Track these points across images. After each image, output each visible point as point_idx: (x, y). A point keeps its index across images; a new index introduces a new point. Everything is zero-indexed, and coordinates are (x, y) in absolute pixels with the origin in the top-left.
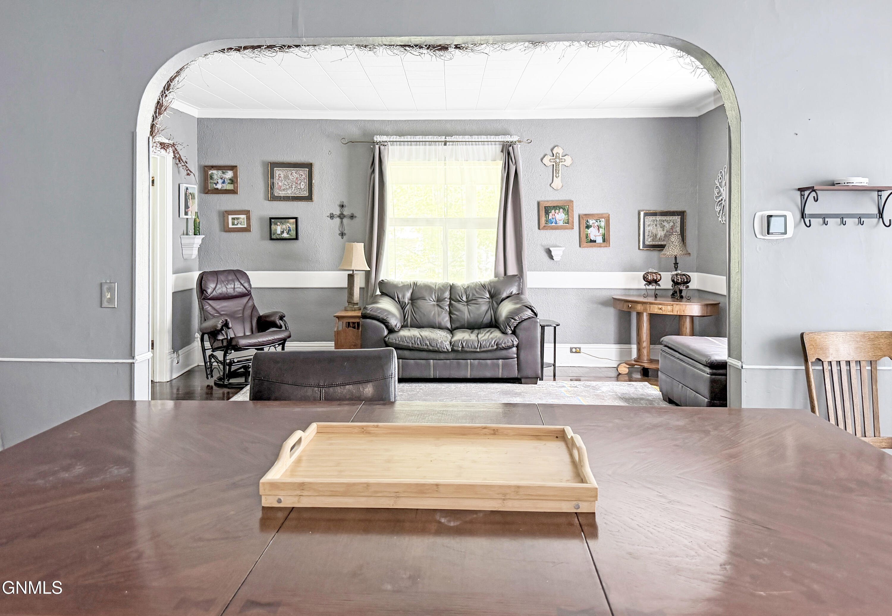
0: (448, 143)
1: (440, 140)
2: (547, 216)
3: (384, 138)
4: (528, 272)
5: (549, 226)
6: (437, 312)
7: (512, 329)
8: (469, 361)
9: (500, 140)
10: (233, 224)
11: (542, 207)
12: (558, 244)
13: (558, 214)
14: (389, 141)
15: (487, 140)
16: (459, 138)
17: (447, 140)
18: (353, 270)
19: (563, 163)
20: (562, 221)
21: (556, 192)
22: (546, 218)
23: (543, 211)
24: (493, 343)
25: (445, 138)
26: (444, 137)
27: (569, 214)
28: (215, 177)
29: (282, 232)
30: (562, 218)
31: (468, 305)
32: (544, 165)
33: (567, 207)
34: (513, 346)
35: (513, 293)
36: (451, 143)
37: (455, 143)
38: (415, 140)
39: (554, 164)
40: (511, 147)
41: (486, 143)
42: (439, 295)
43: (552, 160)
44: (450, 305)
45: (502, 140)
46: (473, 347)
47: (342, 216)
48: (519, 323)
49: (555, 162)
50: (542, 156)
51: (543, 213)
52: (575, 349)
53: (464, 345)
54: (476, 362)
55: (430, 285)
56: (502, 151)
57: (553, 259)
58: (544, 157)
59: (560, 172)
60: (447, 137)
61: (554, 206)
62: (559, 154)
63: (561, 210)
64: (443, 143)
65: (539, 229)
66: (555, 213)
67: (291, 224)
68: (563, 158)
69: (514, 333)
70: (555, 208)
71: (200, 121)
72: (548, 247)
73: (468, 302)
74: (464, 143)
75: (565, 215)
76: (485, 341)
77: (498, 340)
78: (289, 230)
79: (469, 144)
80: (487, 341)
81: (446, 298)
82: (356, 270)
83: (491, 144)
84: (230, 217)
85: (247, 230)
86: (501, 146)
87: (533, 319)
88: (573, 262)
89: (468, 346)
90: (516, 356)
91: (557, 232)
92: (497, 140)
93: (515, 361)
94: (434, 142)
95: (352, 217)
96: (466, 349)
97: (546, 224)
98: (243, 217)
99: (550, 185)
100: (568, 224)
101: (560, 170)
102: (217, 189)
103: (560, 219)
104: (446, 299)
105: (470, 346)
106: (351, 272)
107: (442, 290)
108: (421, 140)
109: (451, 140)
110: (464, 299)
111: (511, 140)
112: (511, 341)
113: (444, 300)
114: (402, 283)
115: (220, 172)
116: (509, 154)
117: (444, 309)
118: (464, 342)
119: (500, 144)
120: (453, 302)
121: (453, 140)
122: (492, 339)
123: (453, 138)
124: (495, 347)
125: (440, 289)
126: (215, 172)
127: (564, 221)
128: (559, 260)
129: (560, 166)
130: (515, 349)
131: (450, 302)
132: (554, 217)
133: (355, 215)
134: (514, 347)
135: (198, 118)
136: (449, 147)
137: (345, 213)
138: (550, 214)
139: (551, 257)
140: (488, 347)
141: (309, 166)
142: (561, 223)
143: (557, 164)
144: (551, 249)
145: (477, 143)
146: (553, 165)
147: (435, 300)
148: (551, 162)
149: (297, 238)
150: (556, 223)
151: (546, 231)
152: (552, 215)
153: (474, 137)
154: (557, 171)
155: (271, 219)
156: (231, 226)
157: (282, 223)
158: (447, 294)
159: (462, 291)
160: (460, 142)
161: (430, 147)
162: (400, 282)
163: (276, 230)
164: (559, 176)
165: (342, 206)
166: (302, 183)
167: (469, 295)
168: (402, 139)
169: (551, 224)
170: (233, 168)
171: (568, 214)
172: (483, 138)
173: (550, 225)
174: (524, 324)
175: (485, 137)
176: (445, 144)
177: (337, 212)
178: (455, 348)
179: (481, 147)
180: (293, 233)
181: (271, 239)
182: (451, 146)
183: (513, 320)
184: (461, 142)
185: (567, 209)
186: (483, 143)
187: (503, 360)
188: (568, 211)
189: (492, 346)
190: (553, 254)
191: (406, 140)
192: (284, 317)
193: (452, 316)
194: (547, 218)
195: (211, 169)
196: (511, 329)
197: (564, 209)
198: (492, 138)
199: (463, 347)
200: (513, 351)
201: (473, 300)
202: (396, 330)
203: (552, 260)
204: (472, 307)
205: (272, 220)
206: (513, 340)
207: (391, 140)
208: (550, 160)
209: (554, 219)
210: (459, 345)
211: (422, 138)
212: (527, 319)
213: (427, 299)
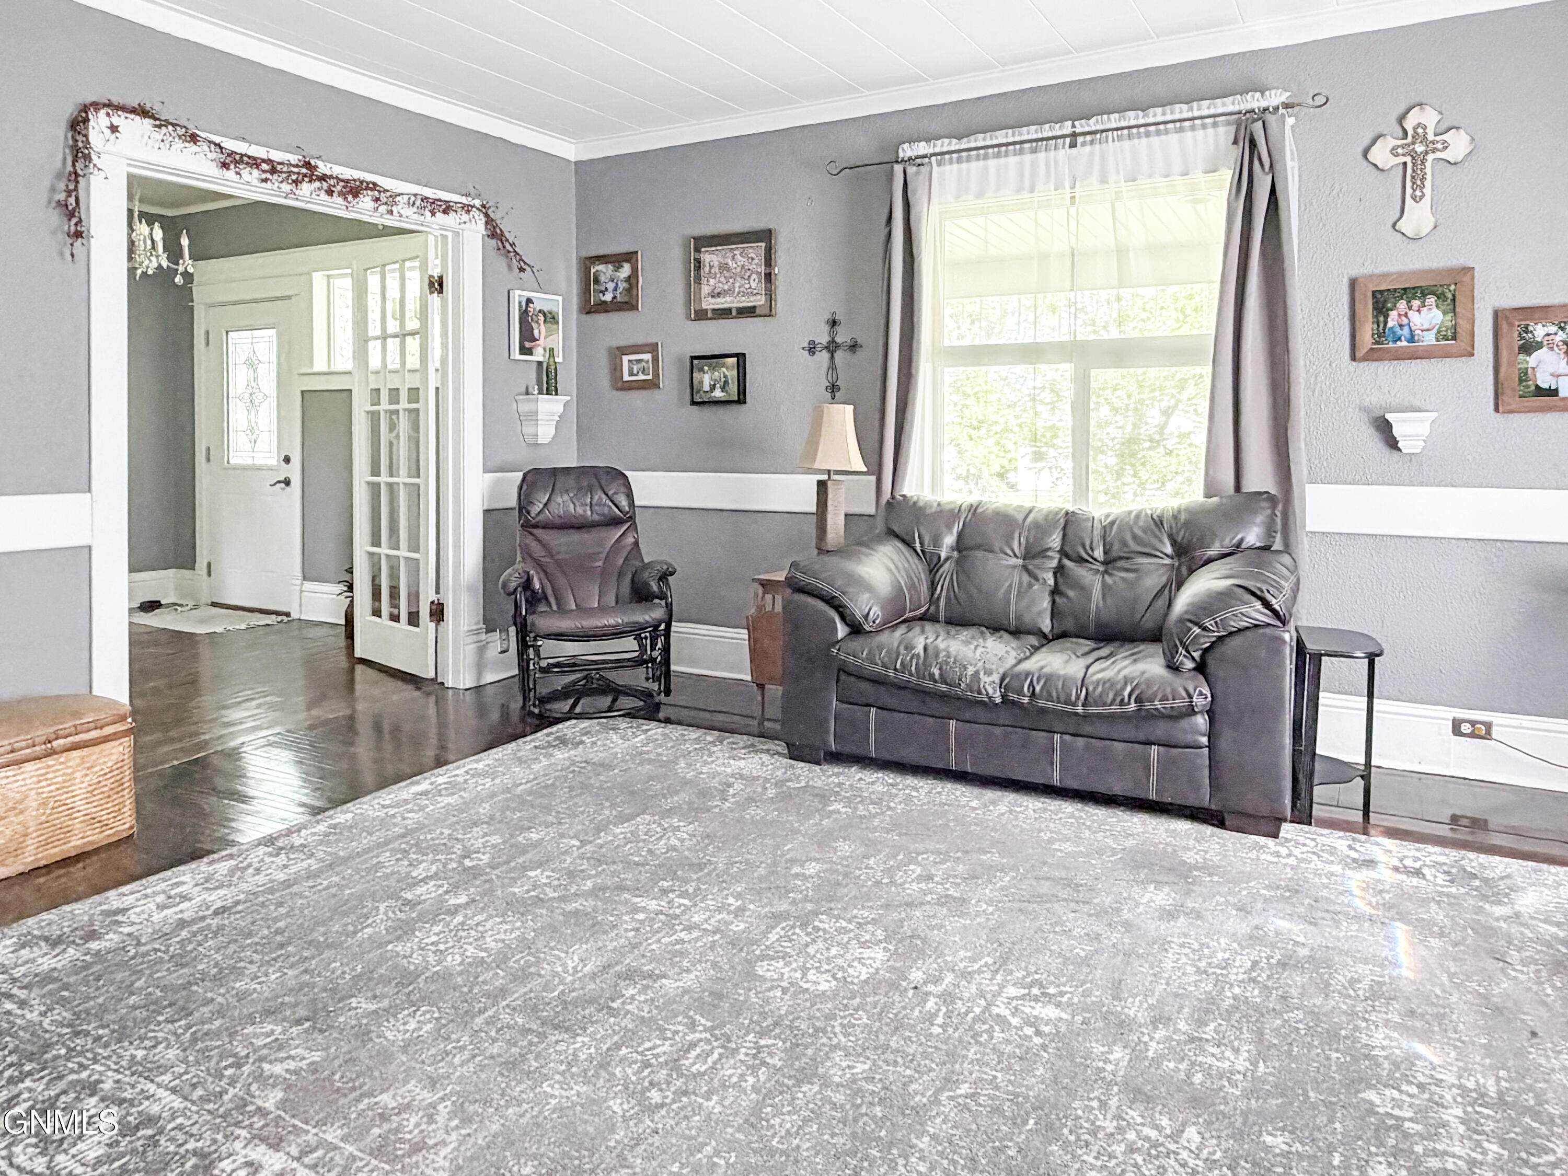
0: (1080, 139)
1: (1059, 133)
2: (1382, 319)
3: (922, 148)
4: (1308, 487)
5: (1388, 350)
6: (1015, 587)
7: (1196, 655)
8: (1057, 737)
9: (1231, 109)
10: (631, 374)
11: (1365, 295)
12: (1416, 403)
13: (1419, 311)
14: (932, 155)
15: (1190, 115)
16: (1109, 119)
17: (1078, 130)
18: (829, 471)
19: (1438, 155)
20: (1435, 331)
21: (1413, 246)
22: (1375, 326)
23: (1366, 305)
24: (1126, 693)
25: (1074, 126)
26: (1070, 123)
27: (1458, 309)
28: (602, 279)
29: (713, 388)
30: (1434, 322)
31: (1106, 572)
32: (1374, 170)
33: (1452, 287)
34: (1191, 711)
35: (1244, 546)
36: (1088, 138)
37: (1098, 136)
38: (995, 142)
39: (1408, 159)
40: (1260, 123)
41: (1187, 124)
42: (1031, 540)
43: (1400, 151)
44: (1059, 571)
45: (1236, 108)
46: (1062, 699)
47: (832, 347)
48: (1220, 638)
49: (1414, 155)
50: (1366, 141)
51: (1366, 310)
52: (1469, 725)
53: (1038, 689)
54: (1080, 742)
55: (1011, 511)
56: (1235, 142)
57: (1399, 450)
58: (1374, 142)
59: (1428, 183)
60: (1077, 123)
61: (1405, 289)
62: (1425, 128)
63: (1431, 300)
64: (1068, 140)
65: (1353, 358)
66: (1410, 308)
67: (729, 370)
68: (1438, 138)
69: (1201, 668)
70: (1408, 293)
71: (579, 165)
72: (1378, 413)
73: (1109, 562)
74: (1125, 132)
75: (1445, 313)
76: (1104, 683)
77: (1143, 687)
78: (726, 382)
79: (1139, 133)
80: (1107, 685)
81: (1049, 549)
82: (838, 472)
83: (1204, 127)
84: (625, 359)
85: (652, 385)
86: (1233, 129)
87: (1268, 631)
88: (1470, 457)
89: (1050, 695)
90: (1204, 740)
91: (1416, 366)
92: (1220, 110)
93: (1201, 756)
94: (1042, 139)
95: (854, 347)
96: (1041, 703)
97: (1377, 343)
98: (647, 357)
99: (1394, 225)
100: (1454, 338)
101: (1429, 177)
102: (605, 302)
103: (1425, 327)
104: (1049, 553)
105: (1054, 695)
106: (825, 477)
107: (1041, 528)
108: (1011, 140)
109: (1087, 129)
110: (1099, 553)
111: (1264, 104)
112: (1184, 694)
113: (1043, 553)
114: (939, 505)
115: (610, 267)
116: (1253, 144)
117: (1036, 579)
118: (1038, 682)
119: (1228, 123)
120: (1066, 562)
121: (1094, 128)
122: (1126, 681)
123: (1093, 124)
124: (1133, 706)
125: (1036, 525)
126: (601, 267)
127: (1439, 332)
128: (1418, 451)
129: (1428, 164)
130: (1201, 721)
131: (1060, 561)
132: (1405, 321)
133: (859, 341)
134: (1195, 713)
135: (576, 163)
136: (1082, 151)
137: (839, 340)
138: (1393, 314)
139: (1392, 444)
140: (1109, 702)
141: (765, 236)
142: (1430, 339)
143: (1419, 160)
144: (1388, 416)
145: (1162, 127)
146: (1405, 164)
147: (1018, 554)
148: (1397, 155)
149: (741, 399)
150: (1411, 339)
151: (1376, 363)
152: (1399, 315)
153: (1151, 111)
154: (1419, 181)
155: (693, 358)
156: (626, 377)
157: (713, 368)
158: (1055, 541)
159: (1095, 533)
160: (1112, 130)
161: (1034, 156)
162: (935, 505)
163: (701, 382)
164: (1423, 195)
165: (834, 323)
166: (754, 276)
167: (1111, 545)
168: (964, 144)
169: (1395, 342)
170: (630, 257)
171: (1454, 311)
172: (1178, 110)
173: (1391, 345)
174: (1236, 641)
175: (1185, 107)
176: (1073, 145)
177: (824, 339)
178: (1013, 696)
179: (1174, 138)
180: (733, 388)
181: (694, 403)
182: (1088, 148)
183: (1197, 630)
184: (1117, 129)
185: (1450, 296)
186: (1178, 124)
187: (1161, 748)
188: (1454, 300)
189: (1122, 702)
190: (1396, 432)
191: (973, 145)
192: (672, 574)
193: (1058, 599)
194: (1382, 325)
195: (594, 263)
196: (1193, 658)
197: (1440, 297)
198: (1205, 108)
199: (1033, 694)
200: (1197, 724)
201: (1121, 558)
202: (867, 628)
203: (1395, 453)
204: (1118, 577)
205: (698, 361)
206: (1191, 690)
207: (937, 150)
208: (1393, 149)
209: (1406, 329)
210: (1023, 687)
211: (1013, 135)
212: (1247, 628)
213: (997, 549)
